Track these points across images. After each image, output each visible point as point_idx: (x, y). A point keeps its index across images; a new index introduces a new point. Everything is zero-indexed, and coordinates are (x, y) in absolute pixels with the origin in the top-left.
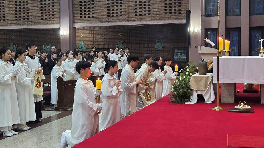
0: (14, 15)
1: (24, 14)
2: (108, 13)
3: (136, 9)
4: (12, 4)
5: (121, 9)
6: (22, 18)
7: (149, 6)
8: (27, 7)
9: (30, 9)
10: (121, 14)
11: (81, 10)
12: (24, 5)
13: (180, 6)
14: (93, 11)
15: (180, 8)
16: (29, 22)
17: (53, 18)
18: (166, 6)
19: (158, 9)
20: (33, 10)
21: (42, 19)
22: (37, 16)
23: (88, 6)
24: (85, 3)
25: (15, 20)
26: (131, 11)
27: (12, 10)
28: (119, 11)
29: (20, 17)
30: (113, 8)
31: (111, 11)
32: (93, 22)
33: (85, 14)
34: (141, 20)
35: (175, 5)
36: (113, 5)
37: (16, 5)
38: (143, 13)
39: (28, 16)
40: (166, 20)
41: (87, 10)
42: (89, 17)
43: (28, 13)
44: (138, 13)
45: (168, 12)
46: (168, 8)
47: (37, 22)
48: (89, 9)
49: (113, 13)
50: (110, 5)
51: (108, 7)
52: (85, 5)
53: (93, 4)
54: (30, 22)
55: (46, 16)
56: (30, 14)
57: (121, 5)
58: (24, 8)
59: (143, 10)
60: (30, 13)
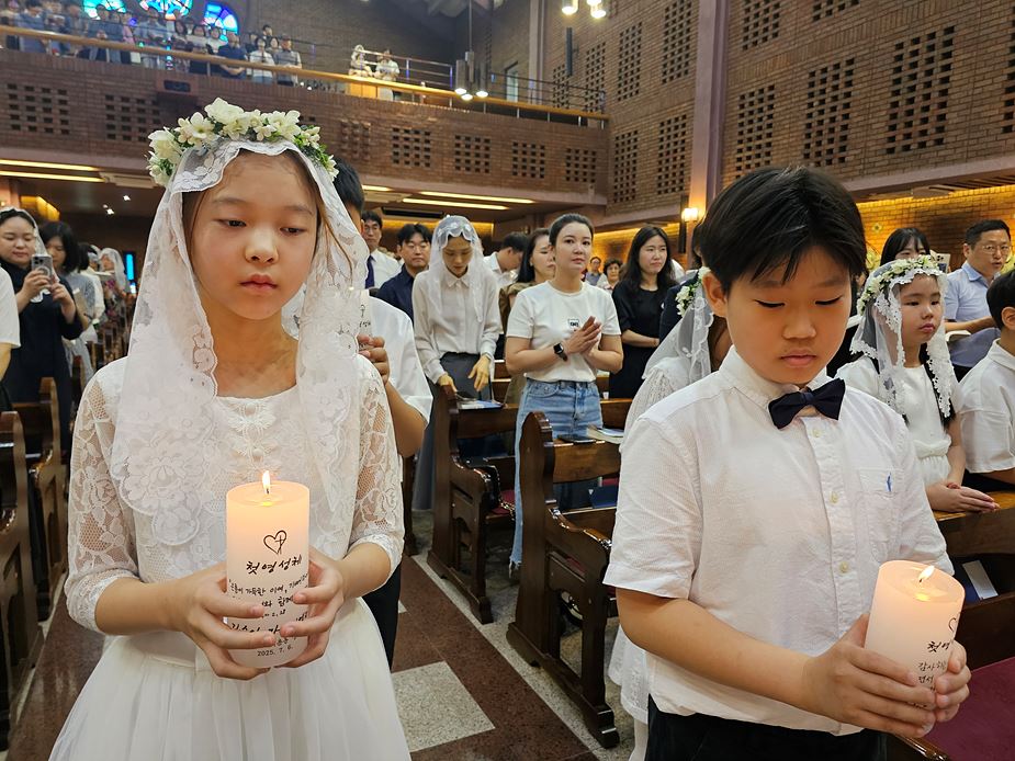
0: (883, 135)
1: (925, 121)
4: (883, 91)
6: (915, 142)
8: (944, 92)
9: (955, 94)
16: (942, 153)
20: (969, 99)
21: (1007, 129)
22: (986, 120)
25: (885, 151)
27: (877, 115)
29: (907, 136)
39: (940, 130)
43: (942, 117)
47: (984, 146)
54: (950, 152)
56: (952, 118)
60: (955, 115)
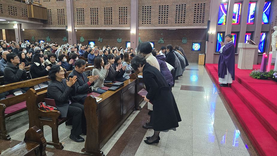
0: (104, 21)
1: (109, 20)
2: (159, 21)
3: (176, 19)
4: (103, 14)
5: (167, 19)
6: (108, 23)
7: (184, 18)
8: (111, 17)
9: (113, 18)
10: (167, 22)
11: (143, 19)
12: (109, 15)
13: (203, 18)
14: (150, 20)
15: (203, 19)
17: (126, 24)
18: (195, 17)
19: (190, 20)
20: (115, 19)
21: (120, 24)
22: (117, 22)
23: (147, 17)
24: (145, 15)
25: (104, 24)
26: (173, 20)
28: (166, 20)
29: (107, 22)
30: (162, 18)
31: (161, 20)
32: (150, 26)
33: (145, 21)
34: (179, 26)
35: (200, 17)
36: (162, 17)
37: (105, 15)
38: (180, 22)
39: (111, 22)
40: (194, 26)
41: (146, 19)
42: (147, 23)
43: (112, 20)
44: (177, 22)
45: (196, 21)
46: (196, 19)
47: (117, 25)
48: (148, 19)
49: (162, 21)
50: (161, 16)
51: (159, 17)
52: (145, 16)
53: (150, 16)
54: (113, 25)
55: (122, 22)
57: (167, 16)
58: (109, 17)
59: (180, 20)
